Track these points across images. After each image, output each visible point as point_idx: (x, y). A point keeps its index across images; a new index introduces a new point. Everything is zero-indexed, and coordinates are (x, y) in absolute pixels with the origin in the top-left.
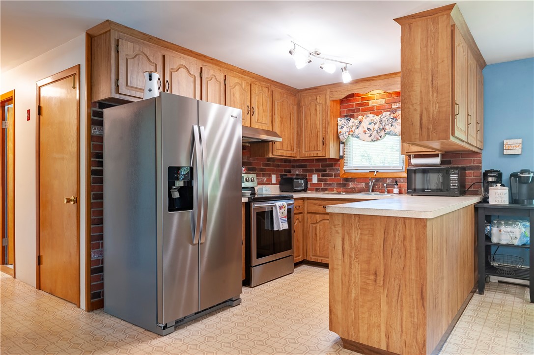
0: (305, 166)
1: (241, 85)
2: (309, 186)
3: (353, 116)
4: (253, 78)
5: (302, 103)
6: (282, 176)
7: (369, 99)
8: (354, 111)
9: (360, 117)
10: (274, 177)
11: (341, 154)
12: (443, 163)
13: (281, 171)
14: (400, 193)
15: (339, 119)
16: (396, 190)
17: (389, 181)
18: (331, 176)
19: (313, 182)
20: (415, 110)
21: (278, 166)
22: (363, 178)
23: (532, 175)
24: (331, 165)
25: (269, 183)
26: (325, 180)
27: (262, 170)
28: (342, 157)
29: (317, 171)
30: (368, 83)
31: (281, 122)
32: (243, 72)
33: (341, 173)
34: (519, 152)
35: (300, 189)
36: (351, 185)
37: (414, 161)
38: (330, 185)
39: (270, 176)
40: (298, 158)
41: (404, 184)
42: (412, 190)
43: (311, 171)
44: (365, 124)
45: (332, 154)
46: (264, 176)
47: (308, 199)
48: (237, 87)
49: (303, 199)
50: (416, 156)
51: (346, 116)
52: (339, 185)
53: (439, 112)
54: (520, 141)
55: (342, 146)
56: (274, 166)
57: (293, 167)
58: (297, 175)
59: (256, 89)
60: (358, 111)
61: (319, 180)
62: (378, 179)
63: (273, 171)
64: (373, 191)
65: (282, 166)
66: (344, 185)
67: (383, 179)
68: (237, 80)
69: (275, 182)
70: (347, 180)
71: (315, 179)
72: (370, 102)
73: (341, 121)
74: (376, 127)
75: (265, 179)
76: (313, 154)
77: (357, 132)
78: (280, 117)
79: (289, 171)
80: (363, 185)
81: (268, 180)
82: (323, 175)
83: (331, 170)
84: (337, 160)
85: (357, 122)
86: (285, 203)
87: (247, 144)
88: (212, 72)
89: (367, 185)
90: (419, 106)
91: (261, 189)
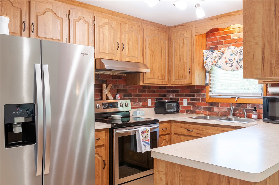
0: (177, 91)
1: (110, 25)
2: (180, 108)
3: (216, 48)
4: (123, 18)
5: (173, 38)
6: (157, 99)
7: (231, 32)
8: (217, 43)
9: (223, 49)
10: (149, 102)
11: (207, 82)
13: (157, 95)
14: (259, 118)
15: (204, 51)
16: (255, 116)
17: (249, 107)
18: (198, 100)
19: (184, 105)
20: (257, 43)
22: (226, 103)
24: (198, 91)
25: (145, 106)
26: (194, 104)
27: (138, 95)
28: (207, 85)
29: (188, 95)
30: (227, 18)
31: (152, 55)
32: (112, 14)
33: (207, 98)
35: (173, 111)
36: (215, 109)
37: (272, 90)
38: (198, 108)
39: (146, 100)
40: (170, 85)
41: (261, 109)
43: (182, 95)
44: (227, 55)
45: (198, 82)
46: (140, 100)
47: (175, 122)
48: (107, 27)
49: (170, 122)
50: (273, 85)
51: (211, 48)
52: (205, 109)
55: (207, 74)
56: (149, 91)
57: (168, 92)
58: (171, 99)
59: (126, 28)
60: (221, 43)
61: (189, 104)
62: (238, 105)
63: (149, 96)
64: (234, 115)
65: (157, 91)
66: (210, 109)
67: (243, 105)
68: (106, 20)
69: (150, 105)
70: (212, 104)
71: (185, 102)
72: (232, 35)
73: (206, 53)
74: (237, 58)
75: (141, 103)
76: (181, 82)
77: (220, 62)
78: (151, 51)
79: (165, 96)
80: (226, 109)
81: (143, 104)
82: (192, 100)
83: (198, 95)
84: (203, 87)
85: (219, 53)
86: (148, 128)
87: (123, 75)
88: (80, 14)
89: (229, 109)
90: (261, 39)
91: (136, 112)
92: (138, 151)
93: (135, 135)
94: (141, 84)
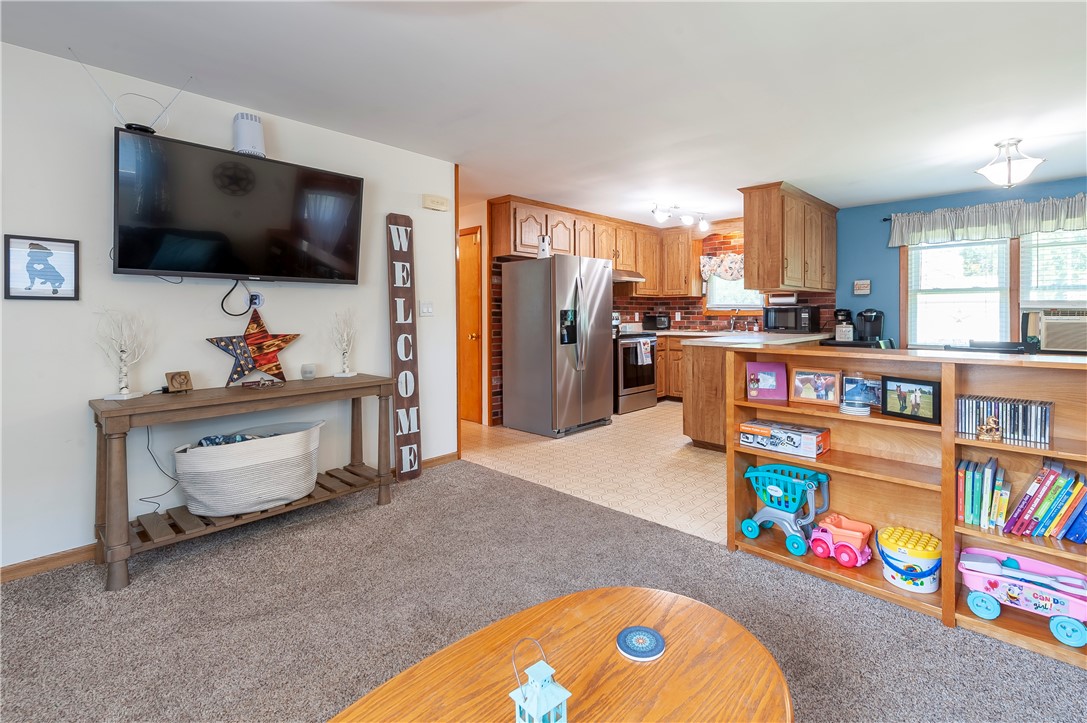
0: (668, 304)
1: (608, 231)
2: (672, 324)
3: (715, 255)
4: (618, 223)
5: (665, 242)
6: (645, 314)
7: (731, 238)
8: (716, 249)
9: (722, 256)
10: (637, 315)
11: (704, 292)
12: (799, 301)
13: (644, 309)
14: (760, 330)
15: (702, 257)
16: (756, 328)
17: (750, 319)
18: (694, 313)
19: (677, 320)
20: (754, 263)
21: (641, 304)
22: (726, 317)
23: (874, 314)
24: (694, 303)
25: (632, 321)
26: (688, 319)
27: (625, 308)
28: (704, 295)
29: (680, 308)
30: (728, 225)
31: (644, 261)
32: (610, 219)
33: (704, 311)
34: (868, 292)
35: (663, 326)
36: (714, 323)
37: (772, 300)
38: (693, 322)
39: (633, 314)
40: (661, 296)
41: (761, 321)
42: (767, 328)
43: (675, 308)
44: (727, 263)
45: (694, 293)
46: (627, 314)
47: (670, 336)
48: (604, 233)
49: (665, 336)
50: (774, 296)
51: (708, 255)
52: (702, 323)
53: (772, 266)
54: (868, 282)
55: (704, 284)
56: (637, 304)
57: (656, 304)
58: (660, 313)
59: (620, 233)
60: (721, 249)
61: (682, 318)
62: (739, 318)
63: (636, 310)
64: (734, 328)
65: (645, 304)
66: (707, 323)
67: (744, 318)
68: (604, 227)
69: (638, 320)
70: (710, 318)
71: (678, 316)
72: (732, 241)
73: (704, 259)
74: (737, 266)
75: (629, 317)
76: (676, 293)
77: (719, 270)
78: (643, 257)
79: (652, 309)
80: (726, 322)
81: (631, 318)
82: (686, 313)
83: (694, 308)
84: (700, 298)
85: (719, 261)
86: (648, 340)
88: (583, 223)
89: (729, 323)
90: (757, 260)
91: (626, 327)
92: (640, 363)
93: (636, 348)
94: (634, 295)
